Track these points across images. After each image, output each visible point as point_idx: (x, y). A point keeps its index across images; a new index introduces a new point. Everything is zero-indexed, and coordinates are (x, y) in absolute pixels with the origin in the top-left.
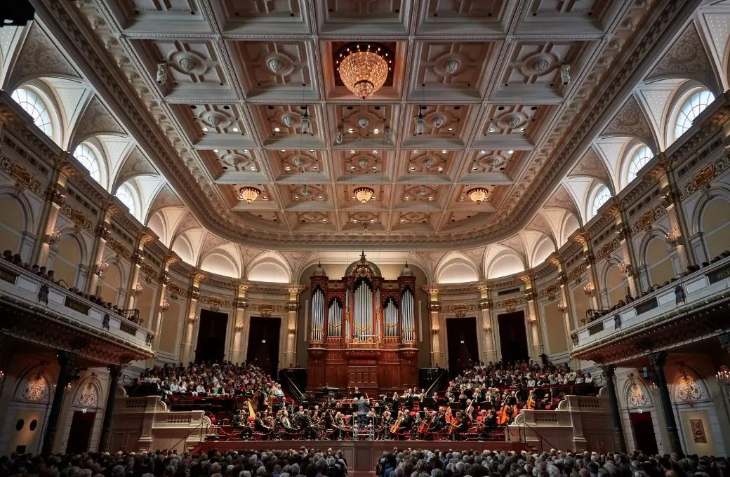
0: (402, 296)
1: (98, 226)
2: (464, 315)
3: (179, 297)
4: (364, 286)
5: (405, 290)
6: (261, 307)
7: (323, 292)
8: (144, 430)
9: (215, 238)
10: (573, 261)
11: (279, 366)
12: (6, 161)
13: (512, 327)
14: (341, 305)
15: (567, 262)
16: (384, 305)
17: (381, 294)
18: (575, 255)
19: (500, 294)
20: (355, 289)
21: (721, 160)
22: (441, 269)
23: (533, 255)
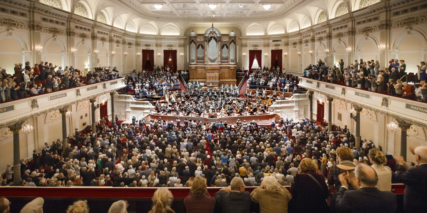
0: (230, 44)
1: (92, 36)
2: (257, 49)
3: (132, 46)
4: (213, 41)
5: (232, 42)
6: (168, 46)
7: (195, 43)
8: (127, 107)
9: (145, 21)
10: (306, 36)
11: (177, 69)
12: (46, 28)
13: (277, 56)
14: (203, 48)
15: (303, 35)
16: (222, 48)
17: (221, 43)
18: (307, 34)
19: (273, 41)
20: (209, 41)
21: (376, 27)
22: (248, 29)
23: (289, 27)
